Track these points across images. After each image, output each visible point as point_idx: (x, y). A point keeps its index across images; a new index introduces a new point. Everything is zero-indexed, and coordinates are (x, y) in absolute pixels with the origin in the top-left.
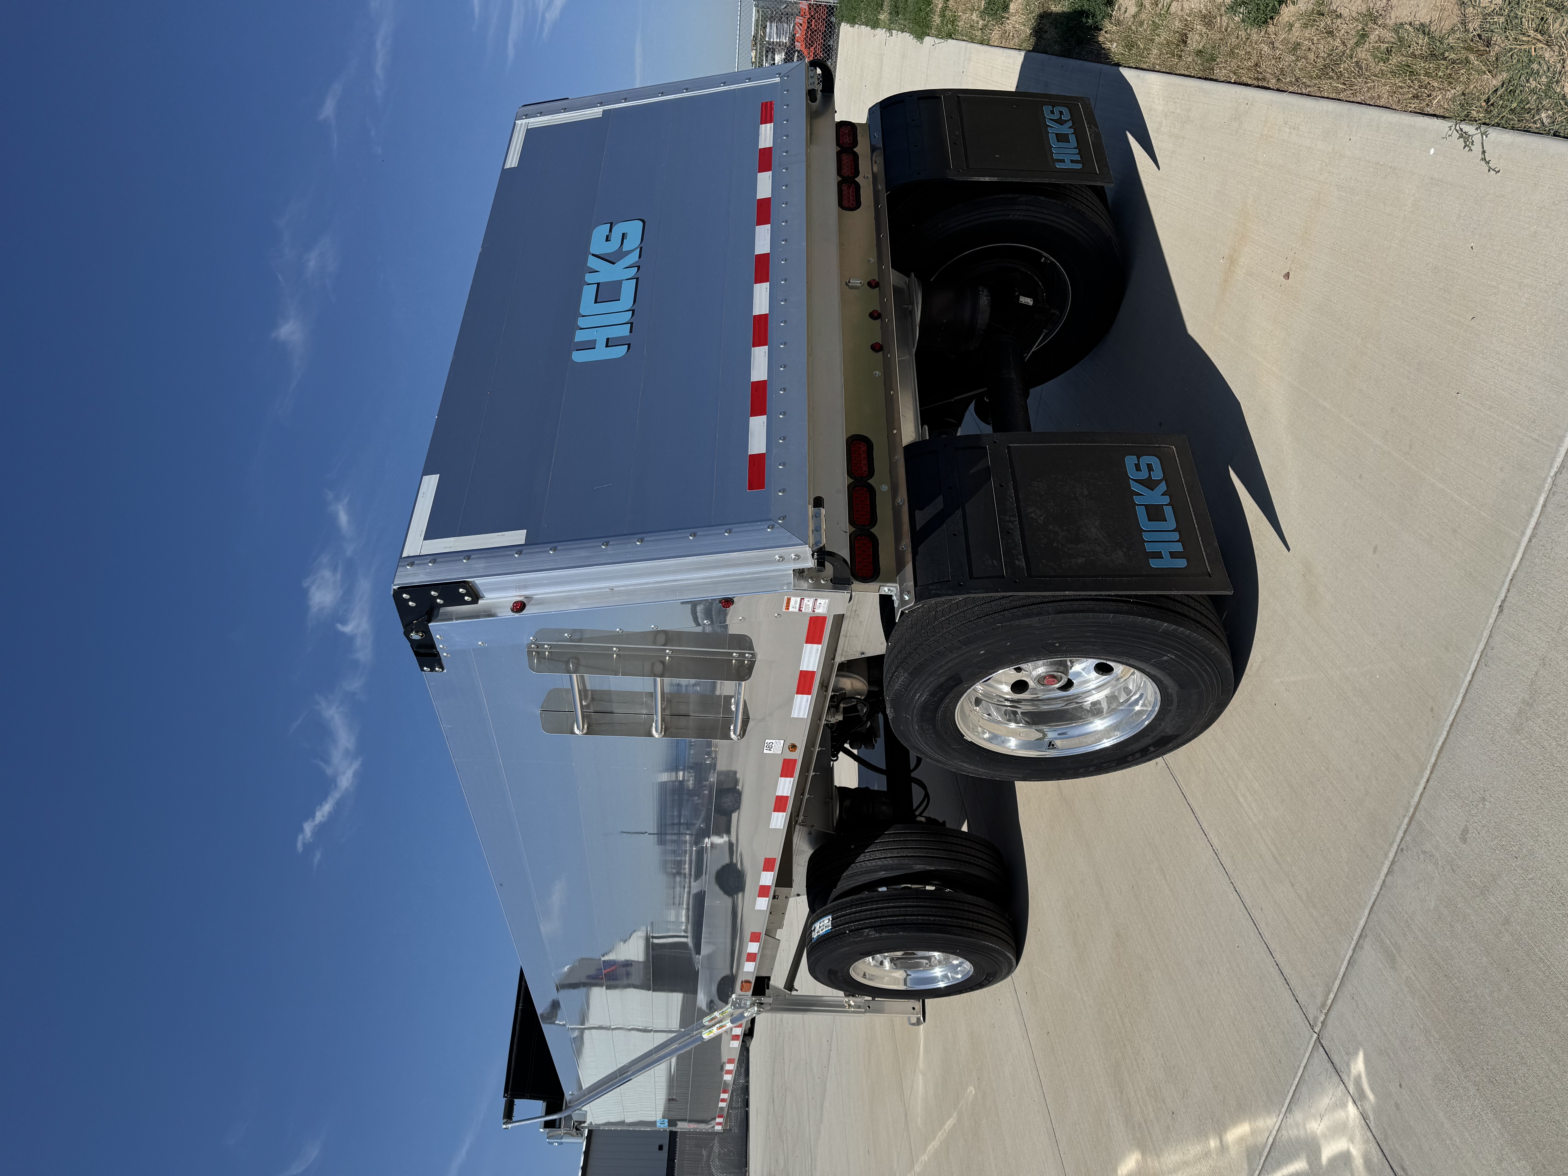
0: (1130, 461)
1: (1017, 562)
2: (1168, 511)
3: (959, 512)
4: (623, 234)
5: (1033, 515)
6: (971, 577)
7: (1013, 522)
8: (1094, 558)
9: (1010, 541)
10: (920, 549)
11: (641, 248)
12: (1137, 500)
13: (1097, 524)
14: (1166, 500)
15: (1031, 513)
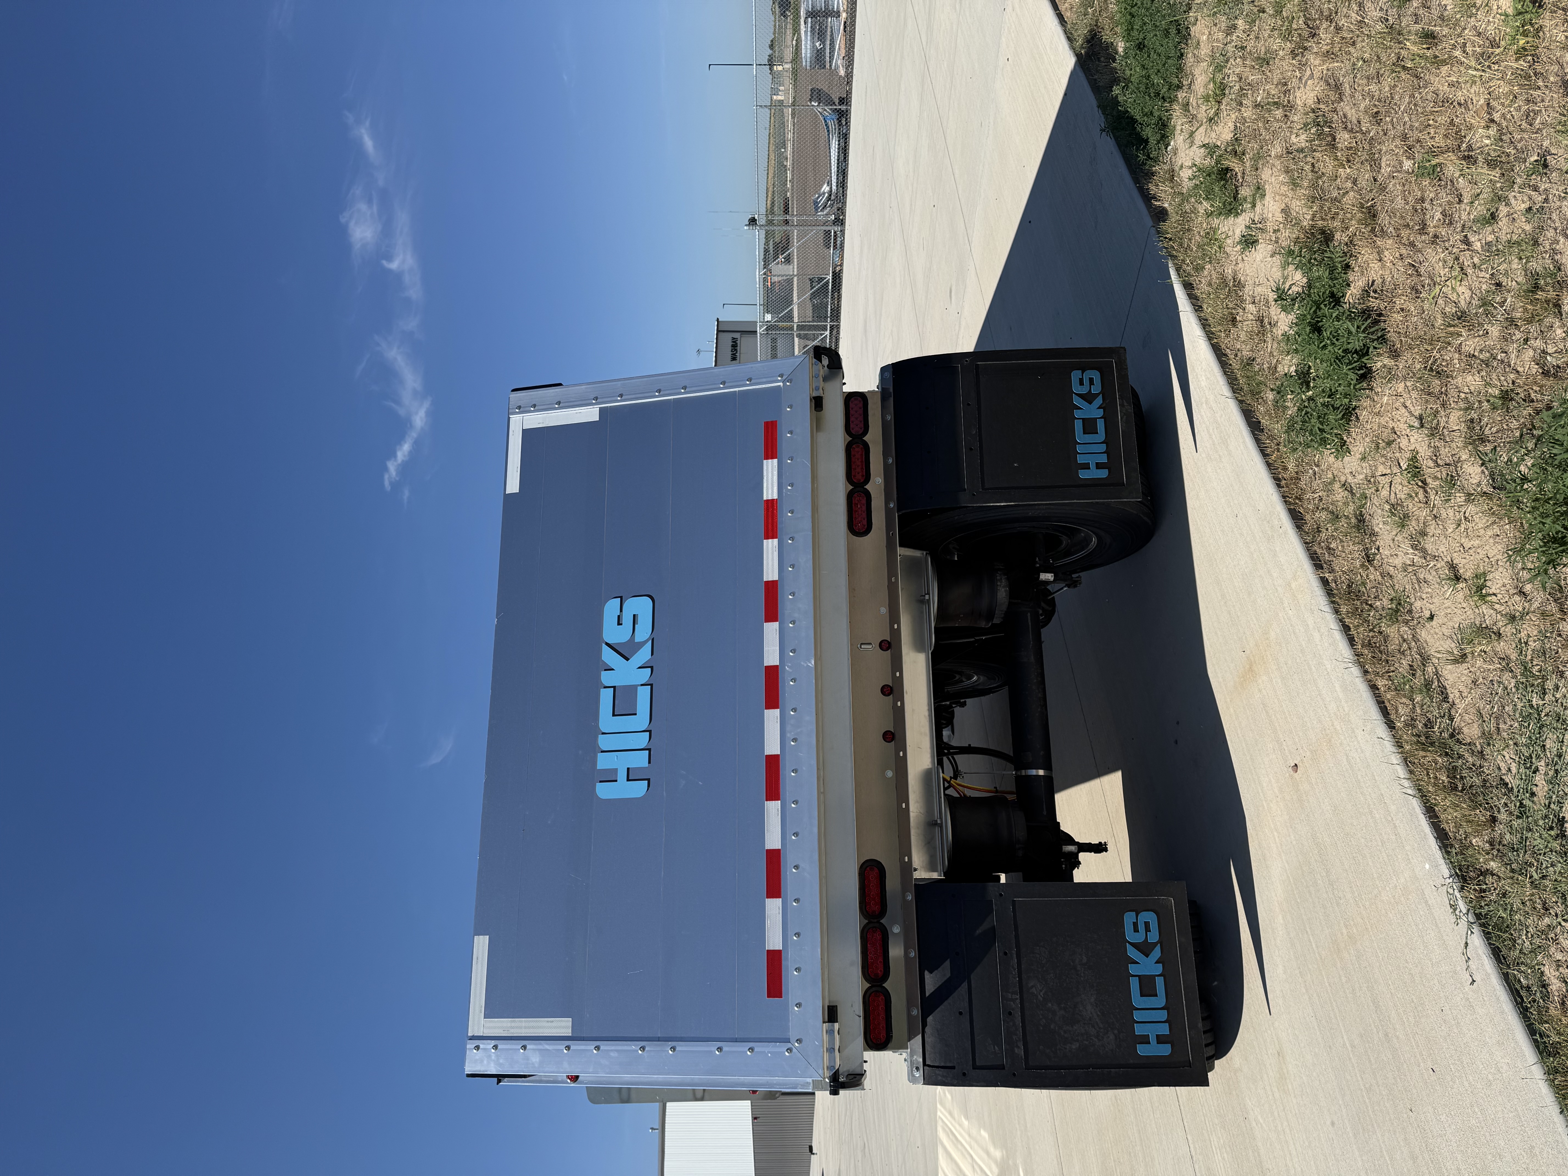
0: (1129, 918)
1: (1016, 1050)
2: (1160, 983)
3: (965, 985)
4: (634, 616)
5: (1034, 990)
6: (975, 1067)
7: (1014, 1000)
8: (1087, 1043)
9: (1011, 1024)
10: (930, 1019)
11: (653, 640)
12: (1132, 969)
13: (1092, 1000)
14: (1159, 968)
15: (1032, 987)
